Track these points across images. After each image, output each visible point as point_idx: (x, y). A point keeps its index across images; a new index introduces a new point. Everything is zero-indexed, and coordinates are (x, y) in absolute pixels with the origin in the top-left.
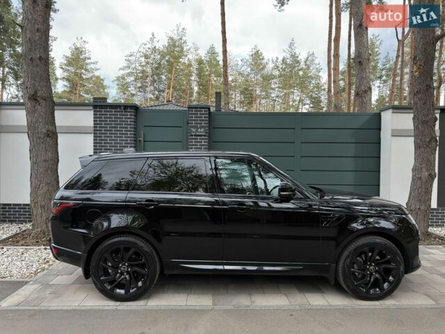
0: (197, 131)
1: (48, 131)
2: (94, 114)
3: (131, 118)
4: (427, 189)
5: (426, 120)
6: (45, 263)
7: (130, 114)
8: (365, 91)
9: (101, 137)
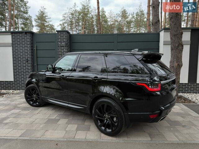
0: (61, 44)
2: (12, 37)
3: (29, 38)
4: (177, 72)
5: (176, 33)
7: (28, 36)
8: (156, 23)
9: (16, 48)
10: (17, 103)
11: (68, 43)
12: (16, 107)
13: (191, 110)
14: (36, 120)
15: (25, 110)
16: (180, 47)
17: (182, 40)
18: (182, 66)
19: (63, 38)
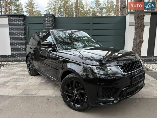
0: (48, 25)
2: (8, 19)
3: (22, 20)
4: (139, 47)
5: (139, 16)
7: (22, 19)
8: (124, 8)
9: (12, 28)
10: (15, 71)
11: (53, 24)
12: (14, 74)
13: (148, 76)
14: (31, 83)
15: (22, 76)
16: (142, 27)
17: (143, 21)
18: (143, 42)
19: (49, 20)
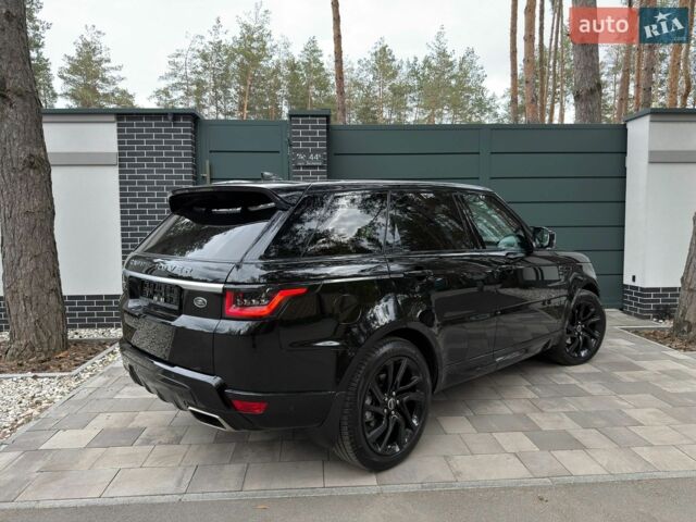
0: (307, 158)
1: (31, 156)
2: (119, 131)
6: (32, 406)
8: (592, 92)
9: (133, 172)
19: (313, 139)
